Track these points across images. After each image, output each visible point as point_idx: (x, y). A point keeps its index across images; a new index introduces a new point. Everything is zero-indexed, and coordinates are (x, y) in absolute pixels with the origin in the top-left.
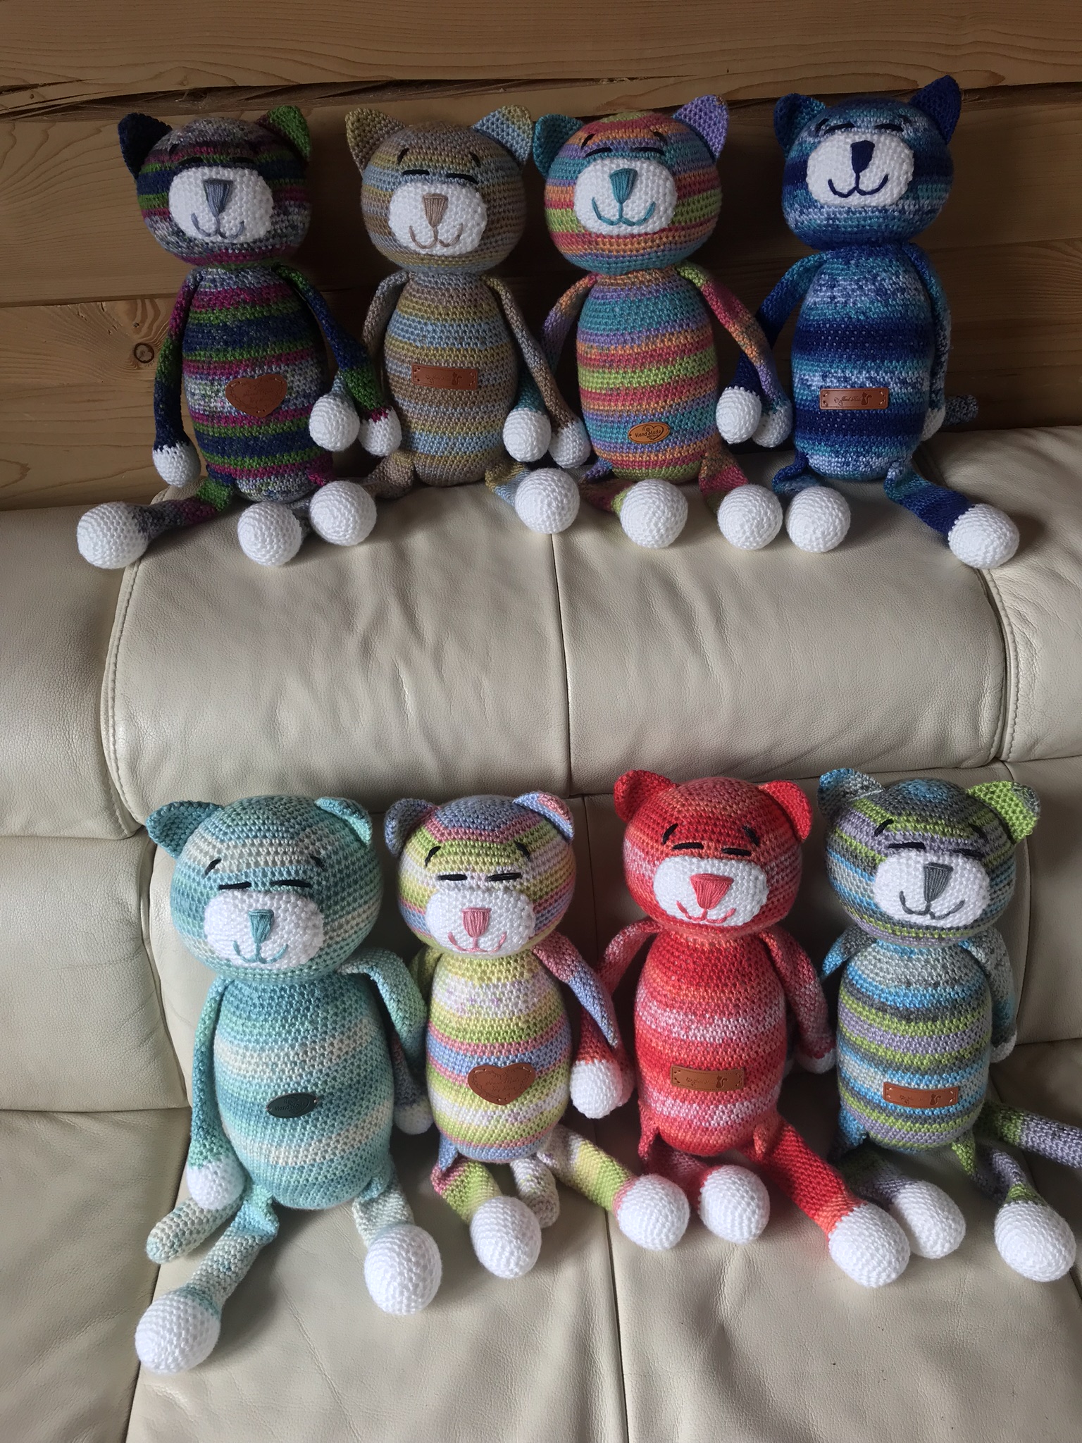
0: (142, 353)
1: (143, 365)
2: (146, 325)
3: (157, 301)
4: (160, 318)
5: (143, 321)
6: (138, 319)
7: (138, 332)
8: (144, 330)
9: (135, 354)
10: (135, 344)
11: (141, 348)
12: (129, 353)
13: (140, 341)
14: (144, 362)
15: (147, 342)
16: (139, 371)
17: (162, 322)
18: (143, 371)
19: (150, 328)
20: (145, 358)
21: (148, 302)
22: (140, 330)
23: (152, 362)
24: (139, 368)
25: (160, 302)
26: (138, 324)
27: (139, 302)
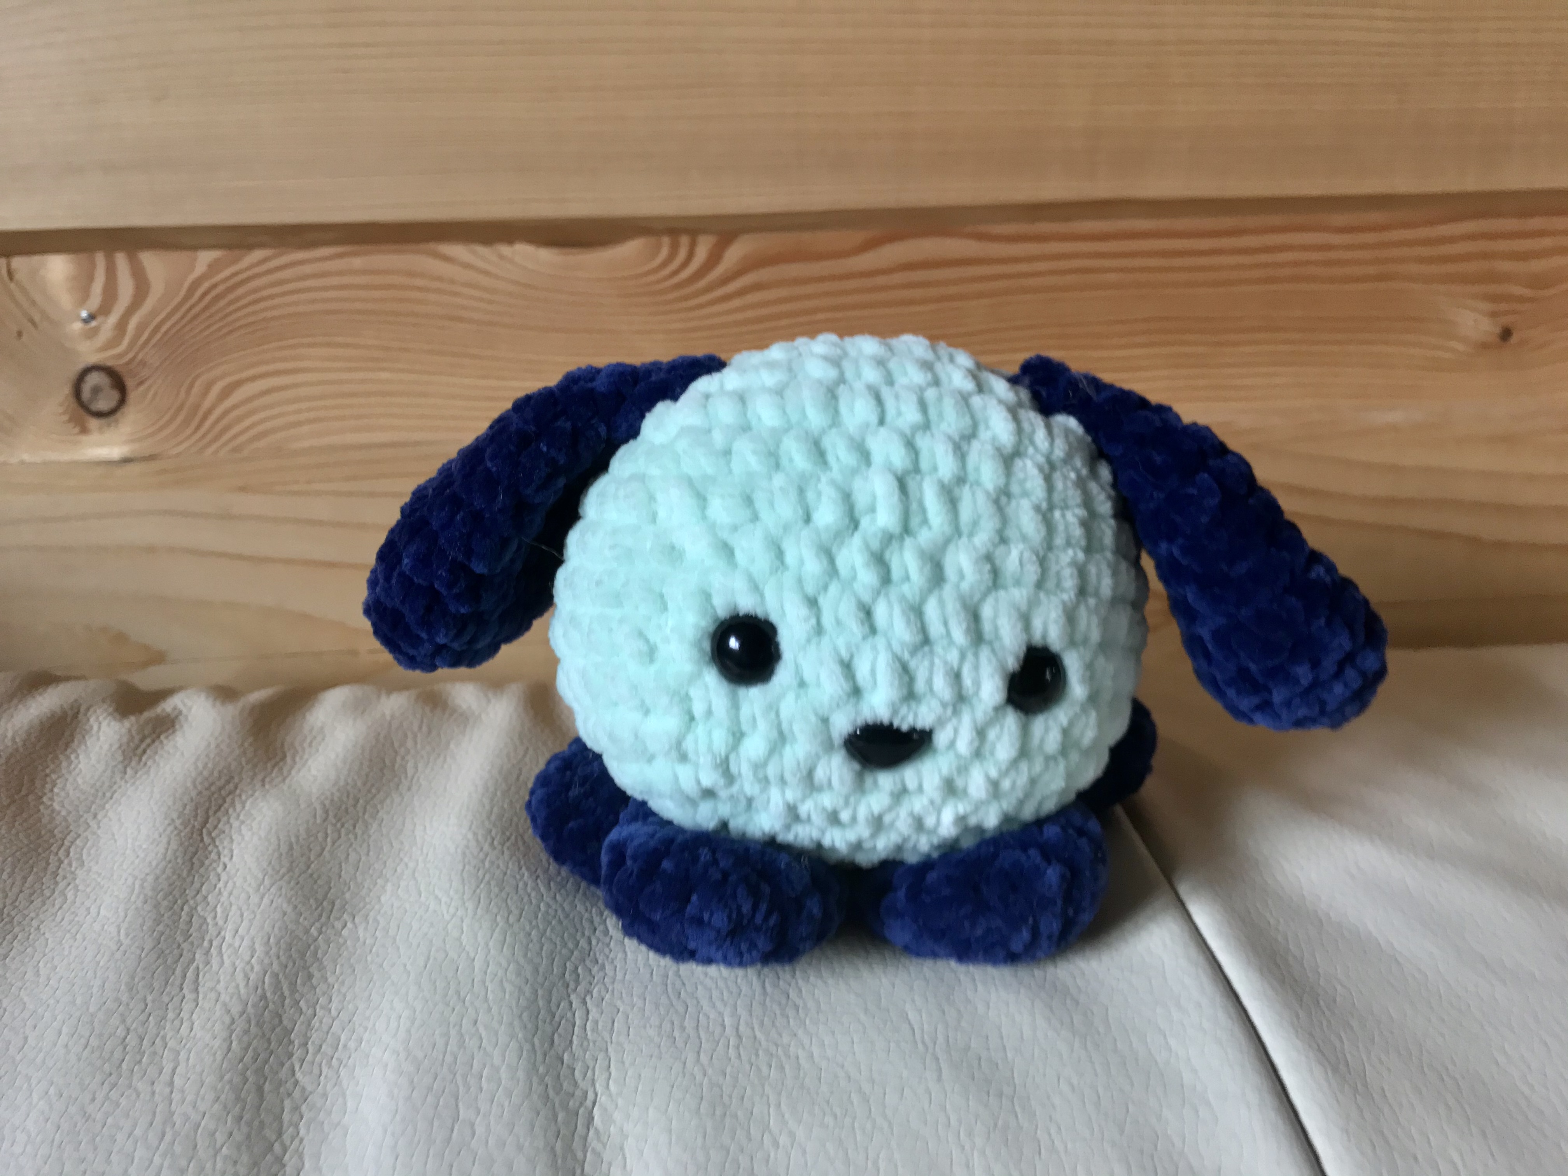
0: (96, 390)
1: (93, 423)
2: (112, 319)
3: (146, 259)
4: (149, 304)
5: (105, 309)
6: (95, 301)
7: (92, 334)
8: (108, 330)
9: (77, 392)
10: (81, 366)
11: (94, 379)
12: (67, 390)
13: (93, 359)
14: (99, 415)
15: (109, 363)
16: (84, 438)
17: (154, 313)
18: (94, 437)
19: (121, 326)
20: (103, 404)
21: (121, 260)
22: (95, 331)
23: (118, 415)
24: (84, 430)
25: (150, 260)
26: (92, 317)
27: (100, 259)
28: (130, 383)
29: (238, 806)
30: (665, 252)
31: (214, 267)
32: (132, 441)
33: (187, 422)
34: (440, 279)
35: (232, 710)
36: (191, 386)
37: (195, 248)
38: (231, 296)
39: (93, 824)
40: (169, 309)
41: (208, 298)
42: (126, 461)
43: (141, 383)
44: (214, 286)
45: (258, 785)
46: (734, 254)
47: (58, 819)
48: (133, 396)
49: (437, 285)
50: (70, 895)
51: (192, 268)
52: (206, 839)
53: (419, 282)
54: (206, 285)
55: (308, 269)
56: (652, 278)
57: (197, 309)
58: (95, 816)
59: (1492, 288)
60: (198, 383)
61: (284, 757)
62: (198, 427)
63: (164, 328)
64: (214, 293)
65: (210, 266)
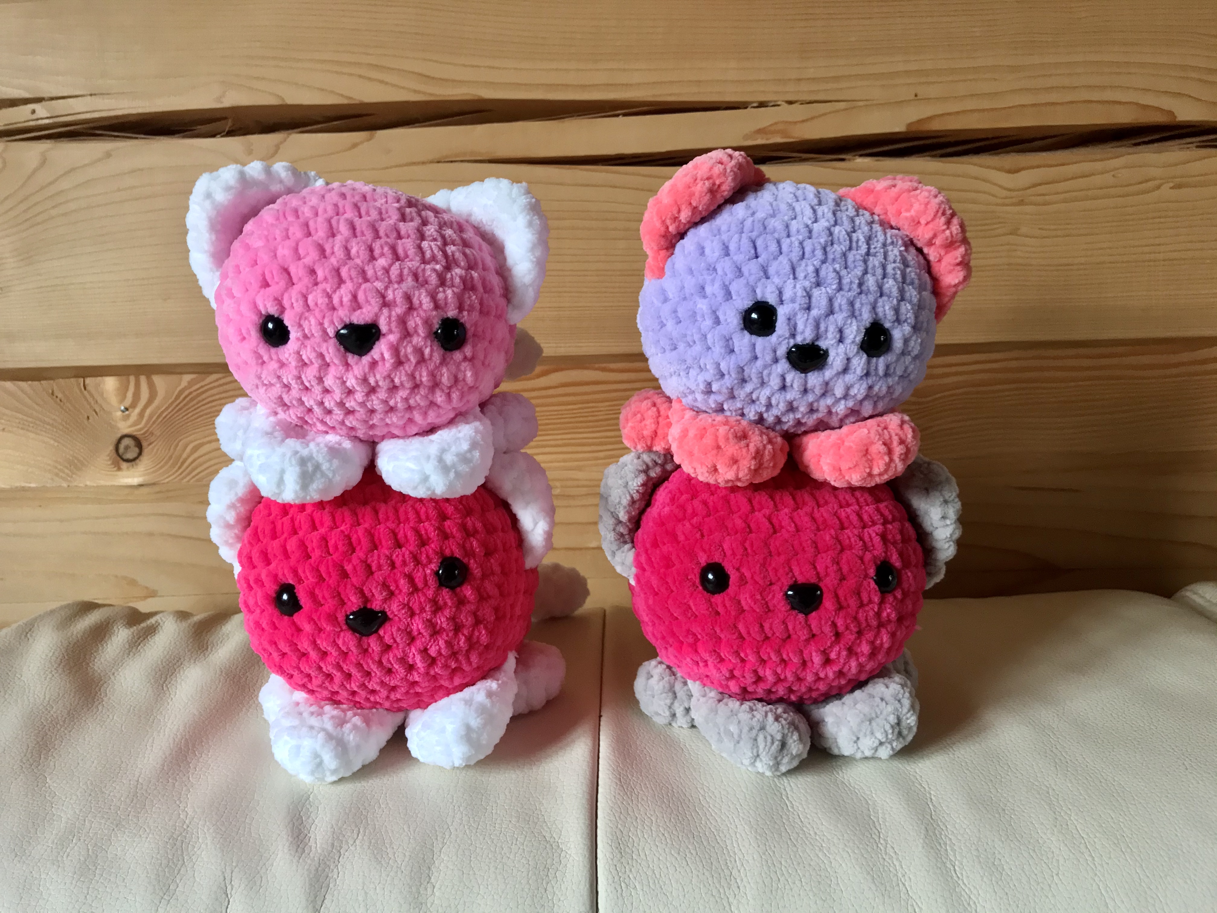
0: (127, 448)
1: (124, 465)
2: (137, 410)
3: (157, 379)
4: (156, 403)
5: (134, 405)
6: (128, 402)
7: (126, 418)
8: (134, 416)
9: (117, 448)
10: (119, 435)
11: (126, 442)
12: (111, 448)
13: (127, 431)
14: (128, 461)
15: (135, 433)
16: (119, 473)
17: (158, 408)
18: (124, 473)
19: (141, 414)
20: (130, 455)
21: (143, 379)
22: (128, 416)
23: (137, 461)
24: (119, 469)
25: (159, 381)
26: (127, 409)
27: (132, 379)
28: (144, 444)
29: (182, 672)
31: (191, 383)
32: (144, 475)
33: (173, 465)
35: (185, 624)
36: (177, 445)
37: (181, 373)
38: (200, 398)
39: (112, 677)
40: (167, 405)
41: (188, 399)
42: (141, 485)
43: (150, 444)
44: (191, 393)
45: (192, 661)
47: (96, 674)
48: (146, 451)
50: (100, 708)
51: (180, 384)
52: (165, 688)
54: (187, 392)
57: (182, 404)
58: (113, 674)
60: (180, 444)
61: (207, 649)
62: (180, 468)
63: (164, 415)
64: (192, 395)
65: (189, 383)
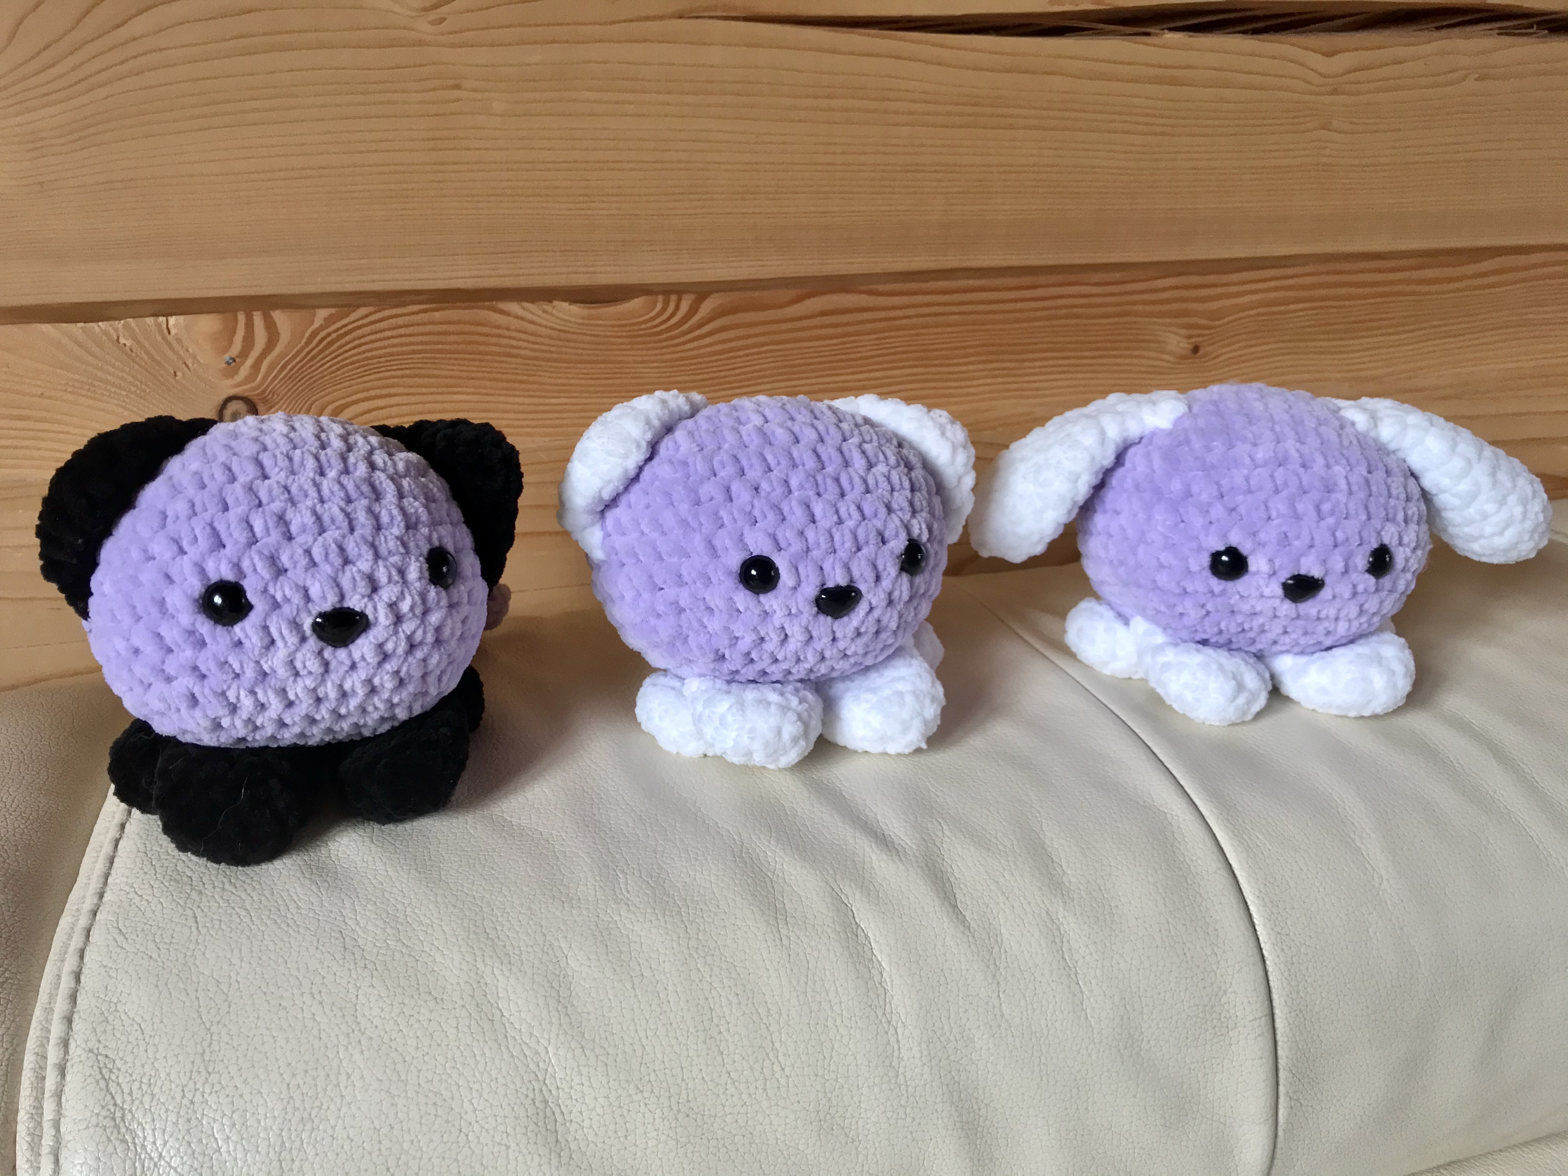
0: (235, 414)
2: (250, 361)
3: (278, 316)
4: (278, 349)
5: (244, 354)
6: (236, 348)
8: (245, 370)
10: (224, 396)
11: (233, 406)
13: (232, 391)
15: (246, 394)
17: (281, 356)
19: (255, 368)
21: (257, 316)
22: (235, 370)
25: (281, 317)
26: (234, 360)
27: (241, 317)
28: (260, 408)
30: (659, 306)
31: (329, 321)
34: (499, 327)
36: (309, 409)
37: (312, 307)
38: (341, 343)
40: (292, 355)
41: (325, 343)
43: (271, 408)
44: (329, 335)
46: (707, 307)
49: (496, 331)
51: (312, 323)
53: (485, 330)
54: (322, 334)
55: (400, 321)
56: (650, 324)
57: (315, 352)
59: (1187, 320)
63: (289, 367)
64: (329, 339)
65: (325, 319)
